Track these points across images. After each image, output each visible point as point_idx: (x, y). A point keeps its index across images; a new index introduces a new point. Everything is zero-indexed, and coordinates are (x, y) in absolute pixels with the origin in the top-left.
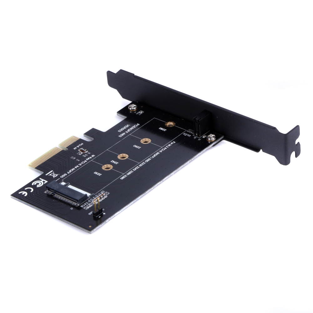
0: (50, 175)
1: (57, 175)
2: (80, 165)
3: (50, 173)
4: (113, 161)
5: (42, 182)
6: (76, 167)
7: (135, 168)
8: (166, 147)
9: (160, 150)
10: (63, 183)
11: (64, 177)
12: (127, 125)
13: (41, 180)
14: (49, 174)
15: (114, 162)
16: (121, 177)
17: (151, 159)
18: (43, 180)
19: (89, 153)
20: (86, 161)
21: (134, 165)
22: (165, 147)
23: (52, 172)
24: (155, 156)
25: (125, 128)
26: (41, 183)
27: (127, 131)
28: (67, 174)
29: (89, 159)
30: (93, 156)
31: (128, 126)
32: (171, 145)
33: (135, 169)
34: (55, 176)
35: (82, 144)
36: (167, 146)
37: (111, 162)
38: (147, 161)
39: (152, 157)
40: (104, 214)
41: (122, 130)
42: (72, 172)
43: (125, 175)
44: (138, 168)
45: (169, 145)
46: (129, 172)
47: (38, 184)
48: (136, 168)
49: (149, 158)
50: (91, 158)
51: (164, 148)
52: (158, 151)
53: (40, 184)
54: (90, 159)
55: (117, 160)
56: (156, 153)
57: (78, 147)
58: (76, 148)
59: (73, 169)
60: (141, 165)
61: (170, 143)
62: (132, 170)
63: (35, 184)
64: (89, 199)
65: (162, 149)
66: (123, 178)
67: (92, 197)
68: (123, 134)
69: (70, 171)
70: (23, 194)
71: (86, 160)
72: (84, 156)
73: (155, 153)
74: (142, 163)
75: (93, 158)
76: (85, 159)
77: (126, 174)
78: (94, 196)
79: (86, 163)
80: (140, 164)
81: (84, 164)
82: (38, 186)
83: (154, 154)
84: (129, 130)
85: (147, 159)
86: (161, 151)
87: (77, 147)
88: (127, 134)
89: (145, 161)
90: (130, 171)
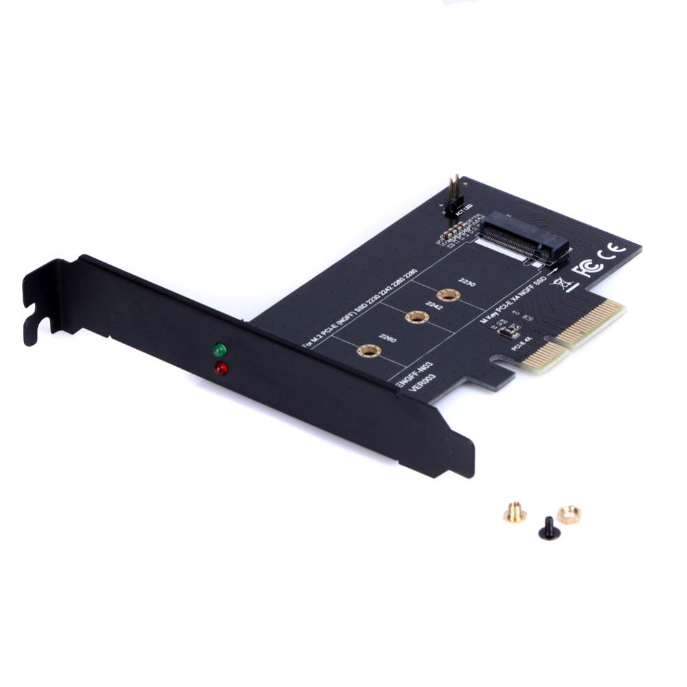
0: (569, 284)
1: (555, 282)
2: (509, 303)
3: (570, 287)
4: (439, 309)
5: (584, 271)
6: (517, 297)
7: (389, 292)
8: (322, 335)
9: (335, 330)
10: (537, 265)
11: (538, 277)
12: (415, 390)
13: (586, 273)
14: (572, 285)
15: (436, 307)
16: (416, 274)
17: (356, 310)
18: (582, 273)
19: (493, 327)
20: (499, 310)
21: (390, 299)
22: (325, 337)
23: (566, 289)
24: (347, 317)
25: (421, 384)
26: (585, 268)
27: (415, 376)
28: (533, 284)
29: (493, 315)
30: (484, 321)
31: (414, 388)
32: (312, 340)
33: (387, 290)
34: (559, 281)
35: (514, 349)
36: (321, 337)
37: (442, 307)
38: (362, 307)
39: (353, 314)
40: (441, 205)
41: (427, 380)
42: (524, 287)
43: (407, 277)
44: (381, 292)
45: (315, 340)
46: (401, 284)
47: (590, 266)
48: (385, 293)
49: (359, 313)
50: (488, 317)
51: (326, 333)
52: (340, 326)
53: (586, 266)
54: (489, 313)
55: (430, 311)
56: (344, 323)
57: (522, 343)
58: (526, 340)
59: (523, 293)
60: (376, 297)
61: (314, 344)
62: (395, 288)
63: (597, 266)
64: (476, 232)
65: (332, 332)
66: (412, 272)
67: (472, 237)
68: (423, 369)
69: (528, 290)
70: (617, 247)
71: (497, 312)
72: (505, 322)
73: (346, 322)
74: (373, 301)
75: (484, 316)
76: (502, 315)
77: (407, 280)
78: (467, 239)
79: (498, 306)
80: (379, 300)
81: (501, 304)
82: (589, 262)
83: (349, 320)
84: (411, 377)
85: (362, 311)
86: (334, 326)
87: (525, 342)
88: (415, 368)
89: (367, 306)
90: (398, 286)
